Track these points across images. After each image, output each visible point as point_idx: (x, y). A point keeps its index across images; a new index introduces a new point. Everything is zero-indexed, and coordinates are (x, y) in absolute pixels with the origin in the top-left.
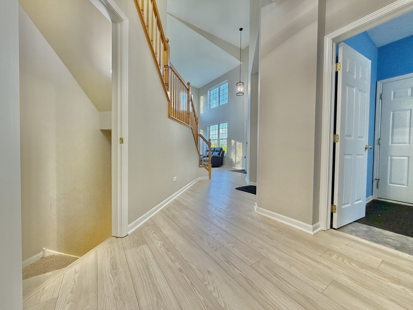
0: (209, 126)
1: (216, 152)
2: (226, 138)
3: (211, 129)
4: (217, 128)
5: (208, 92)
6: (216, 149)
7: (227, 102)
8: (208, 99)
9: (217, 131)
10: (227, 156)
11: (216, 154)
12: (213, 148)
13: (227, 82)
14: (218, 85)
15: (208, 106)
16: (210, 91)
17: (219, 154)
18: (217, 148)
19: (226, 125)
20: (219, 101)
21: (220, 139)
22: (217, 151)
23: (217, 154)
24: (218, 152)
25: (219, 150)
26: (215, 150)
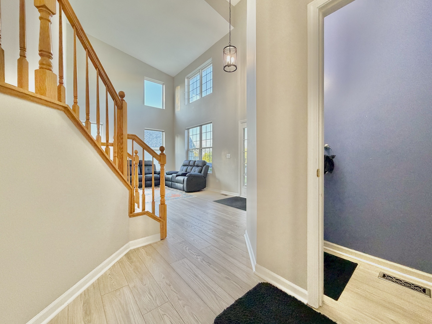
0: (187, 129)
1: (196, 167)
2: (211, 146)
3: (191, 134)
4: (198, 132)
5: (186, 80)
6: (196, 162)
7: (212, 92)
8: (186, 90)
9: (198, 136)
10: (213, 174)
11: (195, 171)
12: (192, 161)
13: (211, 64)
14: (199, 68)
15: (186, 101)
16: (189, 79)
17: (200, 172)
18: (198, 161)
19: (209, 127)
20: (201, 92)
21: (203, 147)
22: (198, 166)
23: (198, 171)
24: (200, 168)
25: (200, 164)
26: (195, 165)
